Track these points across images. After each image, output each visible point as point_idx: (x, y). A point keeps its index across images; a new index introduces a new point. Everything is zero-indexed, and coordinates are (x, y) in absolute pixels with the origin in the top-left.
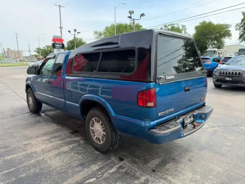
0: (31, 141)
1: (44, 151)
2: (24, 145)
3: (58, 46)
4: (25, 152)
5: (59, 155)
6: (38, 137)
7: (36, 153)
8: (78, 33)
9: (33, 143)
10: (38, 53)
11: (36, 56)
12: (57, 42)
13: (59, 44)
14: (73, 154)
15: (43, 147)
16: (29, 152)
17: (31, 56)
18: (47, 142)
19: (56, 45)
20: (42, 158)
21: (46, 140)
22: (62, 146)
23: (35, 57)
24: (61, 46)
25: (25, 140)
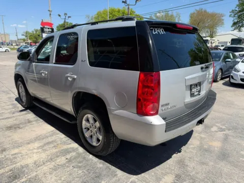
0: (21, 148)
1: (37, 165)
2: (12, 155)
3: (47, 30)
4: (14, 165)
5: (55, 169)
6: (29, 143)
7: (27, 166)
8: (69, 17)
9: (24, 152)
10: (26, 36)
11: (24, 40)
12: (45, 27)
13: (49, 28)
14: (71, 168)
15: (35, 157)
16: (18, 165)
17: (18, 39)
18: (40, 150)
19: (45, 30)
20: (35, 174)
21: (38, 148)
22: (57, 157)
23: (22, 41)
24: (51, 30)
25: (14, 148)
